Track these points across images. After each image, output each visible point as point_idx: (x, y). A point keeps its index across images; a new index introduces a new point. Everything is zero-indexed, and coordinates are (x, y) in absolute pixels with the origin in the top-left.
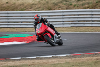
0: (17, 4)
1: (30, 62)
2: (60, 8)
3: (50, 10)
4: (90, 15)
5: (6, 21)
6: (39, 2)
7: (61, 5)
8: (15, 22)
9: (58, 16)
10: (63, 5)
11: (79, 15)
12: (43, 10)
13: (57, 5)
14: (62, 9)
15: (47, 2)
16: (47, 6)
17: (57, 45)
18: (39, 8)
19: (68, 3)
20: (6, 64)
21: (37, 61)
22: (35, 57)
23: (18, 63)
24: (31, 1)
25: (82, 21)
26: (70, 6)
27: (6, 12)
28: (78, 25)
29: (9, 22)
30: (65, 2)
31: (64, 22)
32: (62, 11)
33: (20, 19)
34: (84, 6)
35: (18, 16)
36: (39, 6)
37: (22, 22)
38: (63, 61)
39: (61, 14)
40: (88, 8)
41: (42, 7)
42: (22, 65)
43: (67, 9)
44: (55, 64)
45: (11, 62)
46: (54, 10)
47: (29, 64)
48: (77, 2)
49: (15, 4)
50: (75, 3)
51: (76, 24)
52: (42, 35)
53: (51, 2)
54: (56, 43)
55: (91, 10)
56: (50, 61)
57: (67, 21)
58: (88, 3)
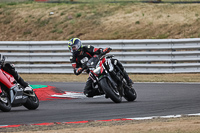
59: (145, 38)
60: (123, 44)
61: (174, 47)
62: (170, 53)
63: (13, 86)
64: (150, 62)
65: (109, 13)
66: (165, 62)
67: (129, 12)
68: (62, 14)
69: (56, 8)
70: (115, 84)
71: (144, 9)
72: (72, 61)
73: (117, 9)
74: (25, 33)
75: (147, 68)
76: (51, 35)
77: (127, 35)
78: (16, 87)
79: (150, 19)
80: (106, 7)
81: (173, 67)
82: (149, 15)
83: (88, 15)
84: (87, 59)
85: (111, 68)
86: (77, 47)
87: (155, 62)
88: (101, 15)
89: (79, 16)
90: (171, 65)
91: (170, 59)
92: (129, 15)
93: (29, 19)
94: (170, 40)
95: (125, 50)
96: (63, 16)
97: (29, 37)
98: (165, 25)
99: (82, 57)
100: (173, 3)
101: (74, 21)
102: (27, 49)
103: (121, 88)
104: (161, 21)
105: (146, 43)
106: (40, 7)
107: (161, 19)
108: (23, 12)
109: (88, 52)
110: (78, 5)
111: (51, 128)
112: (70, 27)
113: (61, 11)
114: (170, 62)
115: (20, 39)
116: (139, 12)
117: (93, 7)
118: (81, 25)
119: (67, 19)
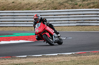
0: (23, 4)
1: (36, 60)
2: (65, 7)
3: (55, 9)
4: (95, 14)
5: (13, 20)
6: (45, 1)
7: (66, 4)
8: (21, 21)
9: (63, 15)
10: (68, 5)
11: (84, 14)
12: (49, 9)
13: (63, 5)
14: (67, 9)
15: (53, 2)
16: (52, 5)
17: (56, 44)
18: (44, 8)
19: (73, 2)
20: (12, 62)
21: (42, 59)
22: (41, 55)
23: (23, 61)
24: (37, 1)
25: (87, 20)
26: (75, 6)
27: (12, 11)
28: (83, 24)
29: (15, 21)
30: (70, 2)
31: (69, 21)
32: (67, 10)
33: (26, 18)
34: (89, 6)
35: (24, 16)
36: (45, 5)
37: (28, 21)
38: (68, 59)
39: (67, 13)
40: (93, 7)
41: (47, 6)
42: (28, 63)
43: (72, 8)
44: (60, 62)
45: (17, 60)
46: (60, 9)
47: (34, 61)
48: (82, 2)
49: (20, 3)
50: (80, 3)
51: (81, 23)
52: (41, 35)
53: (57, 2)
54: (55, 42)
55: (96, 9)
56: (56, 59)
57: (73, 20)
58: (94, 3)
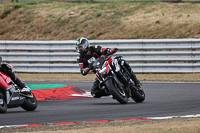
0: (174, 26)
59: (165, 37)
60: (143, 43)
61: (194, 46)
62: (190, 52)
63: (9, 87)
64: (170, 62)
65: (129, 12)
66: (185, 62)
67: (150, 12)
68: (82, 14)
69: (76, 8)
70: (121, 85)
71: (164, 9)
72: (79, 61)
73: (137, 8)
74: (45, 33)
75: (167, 67)
76: (71, 34)
77: (147, 34)
78: (13, 88)
79: (170, 19)
80: (126, 7)
81: (193, 67)
82: (170, 15)
83: (108, 15)
84: (94, 59)
85: (118, 69)
86: (84, 47)
87: (175, 61)
88: (121, 15)
89: (99, 15)
90: (191, 64)
91: (190, 59)
92: (149, 14)
93: (49, 19)
94: (190, 40)
95: (146, 50)
96: (83, 16)
97: (49, 36)
98: (185, 25)
99: (89, 57)
100: (193, 3)
101: (94, 20)
102: (48, 48)
103: (128, 89)
104: (181, 21)
105: (167, 43)
106: (60, 6)
107: (181, 19)
108: (43, 12)
109: (96, 52)
110: (98, 5)
111: (71, 127)
112: (90, 26)
113: (81, 11)
114: (190, 62)
115: (40, 38)
116: (159, 12)
117: (113, 7)
118: (101, 24)
119: (87, 19)
